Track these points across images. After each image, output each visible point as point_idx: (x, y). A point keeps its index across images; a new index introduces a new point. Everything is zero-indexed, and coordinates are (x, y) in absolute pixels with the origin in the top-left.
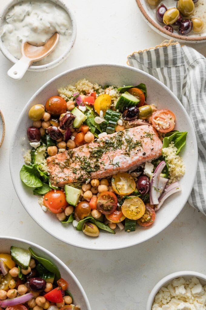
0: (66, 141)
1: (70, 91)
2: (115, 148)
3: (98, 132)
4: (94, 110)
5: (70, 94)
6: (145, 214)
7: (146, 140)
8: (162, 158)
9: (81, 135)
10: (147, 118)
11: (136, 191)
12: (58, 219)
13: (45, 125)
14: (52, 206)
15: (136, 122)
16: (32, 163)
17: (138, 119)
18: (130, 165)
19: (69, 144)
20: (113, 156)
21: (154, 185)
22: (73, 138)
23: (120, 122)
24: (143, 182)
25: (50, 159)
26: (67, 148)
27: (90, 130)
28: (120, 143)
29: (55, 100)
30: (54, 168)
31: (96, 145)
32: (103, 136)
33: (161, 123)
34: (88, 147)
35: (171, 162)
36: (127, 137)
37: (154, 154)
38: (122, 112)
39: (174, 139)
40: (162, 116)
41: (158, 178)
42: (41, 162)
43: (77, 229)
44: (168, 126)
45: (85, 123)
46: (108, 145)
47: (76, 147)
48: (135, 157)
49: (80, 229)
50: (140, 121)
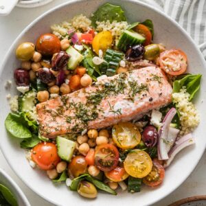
0: (59, 86)
1: (65, 27)
2: (116, 93)
3: (96, 75)
4: (92, 50)
5: (64, 31)
6: (152, 171)
7: (153, 83)
8: (171, 105)
9: (76, 78)
10: (154, 58)
11: (142, 144)
12: (48, 177)
13: (36, 66)
14: (41, 161)
15: (141, 63)
16: (20, 110)
17: (143, 59)
18: (134, 112)
19: (62, 88)
20: (114, 102)
21: (163, 137)
22: (67, 81)
23: (123, 63)
24: (150, 133)
25: (39, 105)
26: (60, 93)
27: (87, 72)
28: (122, 86)
29: (47, 37)
30: (44, 116)
31: (94, 89)
32: (103, 79)
33: (170, 63)
34: (85, 92)
35: (182, 110)
36: (130, 80)
37: (162, 100)
38: (125, 52)
39: (186, 83)
40: (172, 56)
41: (167, 128)
42: (29, 110)
43: (70, 189)
44: (178, 67)
45: (81, 64)
46: (108, 89)
47: (71, 92)
48: (140, 103)
49: (74, 189)
50: (146, 62)
